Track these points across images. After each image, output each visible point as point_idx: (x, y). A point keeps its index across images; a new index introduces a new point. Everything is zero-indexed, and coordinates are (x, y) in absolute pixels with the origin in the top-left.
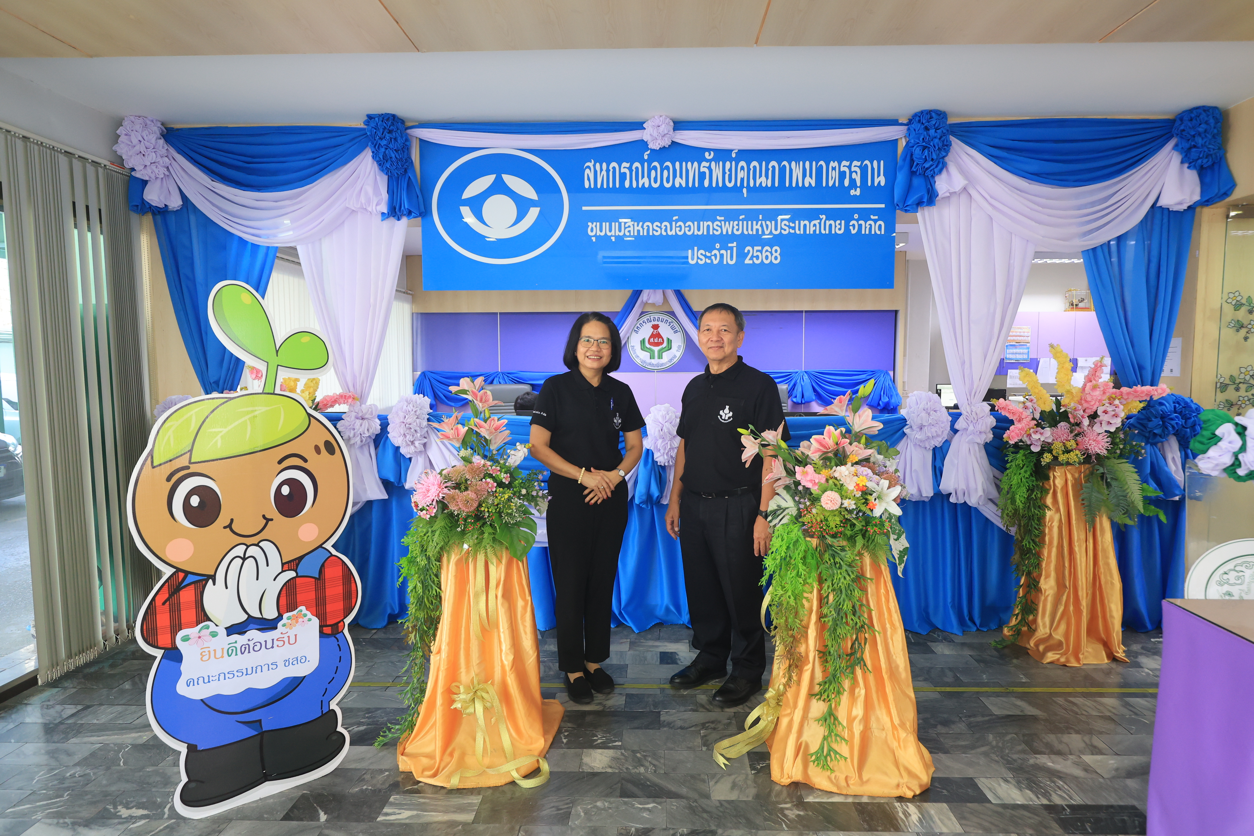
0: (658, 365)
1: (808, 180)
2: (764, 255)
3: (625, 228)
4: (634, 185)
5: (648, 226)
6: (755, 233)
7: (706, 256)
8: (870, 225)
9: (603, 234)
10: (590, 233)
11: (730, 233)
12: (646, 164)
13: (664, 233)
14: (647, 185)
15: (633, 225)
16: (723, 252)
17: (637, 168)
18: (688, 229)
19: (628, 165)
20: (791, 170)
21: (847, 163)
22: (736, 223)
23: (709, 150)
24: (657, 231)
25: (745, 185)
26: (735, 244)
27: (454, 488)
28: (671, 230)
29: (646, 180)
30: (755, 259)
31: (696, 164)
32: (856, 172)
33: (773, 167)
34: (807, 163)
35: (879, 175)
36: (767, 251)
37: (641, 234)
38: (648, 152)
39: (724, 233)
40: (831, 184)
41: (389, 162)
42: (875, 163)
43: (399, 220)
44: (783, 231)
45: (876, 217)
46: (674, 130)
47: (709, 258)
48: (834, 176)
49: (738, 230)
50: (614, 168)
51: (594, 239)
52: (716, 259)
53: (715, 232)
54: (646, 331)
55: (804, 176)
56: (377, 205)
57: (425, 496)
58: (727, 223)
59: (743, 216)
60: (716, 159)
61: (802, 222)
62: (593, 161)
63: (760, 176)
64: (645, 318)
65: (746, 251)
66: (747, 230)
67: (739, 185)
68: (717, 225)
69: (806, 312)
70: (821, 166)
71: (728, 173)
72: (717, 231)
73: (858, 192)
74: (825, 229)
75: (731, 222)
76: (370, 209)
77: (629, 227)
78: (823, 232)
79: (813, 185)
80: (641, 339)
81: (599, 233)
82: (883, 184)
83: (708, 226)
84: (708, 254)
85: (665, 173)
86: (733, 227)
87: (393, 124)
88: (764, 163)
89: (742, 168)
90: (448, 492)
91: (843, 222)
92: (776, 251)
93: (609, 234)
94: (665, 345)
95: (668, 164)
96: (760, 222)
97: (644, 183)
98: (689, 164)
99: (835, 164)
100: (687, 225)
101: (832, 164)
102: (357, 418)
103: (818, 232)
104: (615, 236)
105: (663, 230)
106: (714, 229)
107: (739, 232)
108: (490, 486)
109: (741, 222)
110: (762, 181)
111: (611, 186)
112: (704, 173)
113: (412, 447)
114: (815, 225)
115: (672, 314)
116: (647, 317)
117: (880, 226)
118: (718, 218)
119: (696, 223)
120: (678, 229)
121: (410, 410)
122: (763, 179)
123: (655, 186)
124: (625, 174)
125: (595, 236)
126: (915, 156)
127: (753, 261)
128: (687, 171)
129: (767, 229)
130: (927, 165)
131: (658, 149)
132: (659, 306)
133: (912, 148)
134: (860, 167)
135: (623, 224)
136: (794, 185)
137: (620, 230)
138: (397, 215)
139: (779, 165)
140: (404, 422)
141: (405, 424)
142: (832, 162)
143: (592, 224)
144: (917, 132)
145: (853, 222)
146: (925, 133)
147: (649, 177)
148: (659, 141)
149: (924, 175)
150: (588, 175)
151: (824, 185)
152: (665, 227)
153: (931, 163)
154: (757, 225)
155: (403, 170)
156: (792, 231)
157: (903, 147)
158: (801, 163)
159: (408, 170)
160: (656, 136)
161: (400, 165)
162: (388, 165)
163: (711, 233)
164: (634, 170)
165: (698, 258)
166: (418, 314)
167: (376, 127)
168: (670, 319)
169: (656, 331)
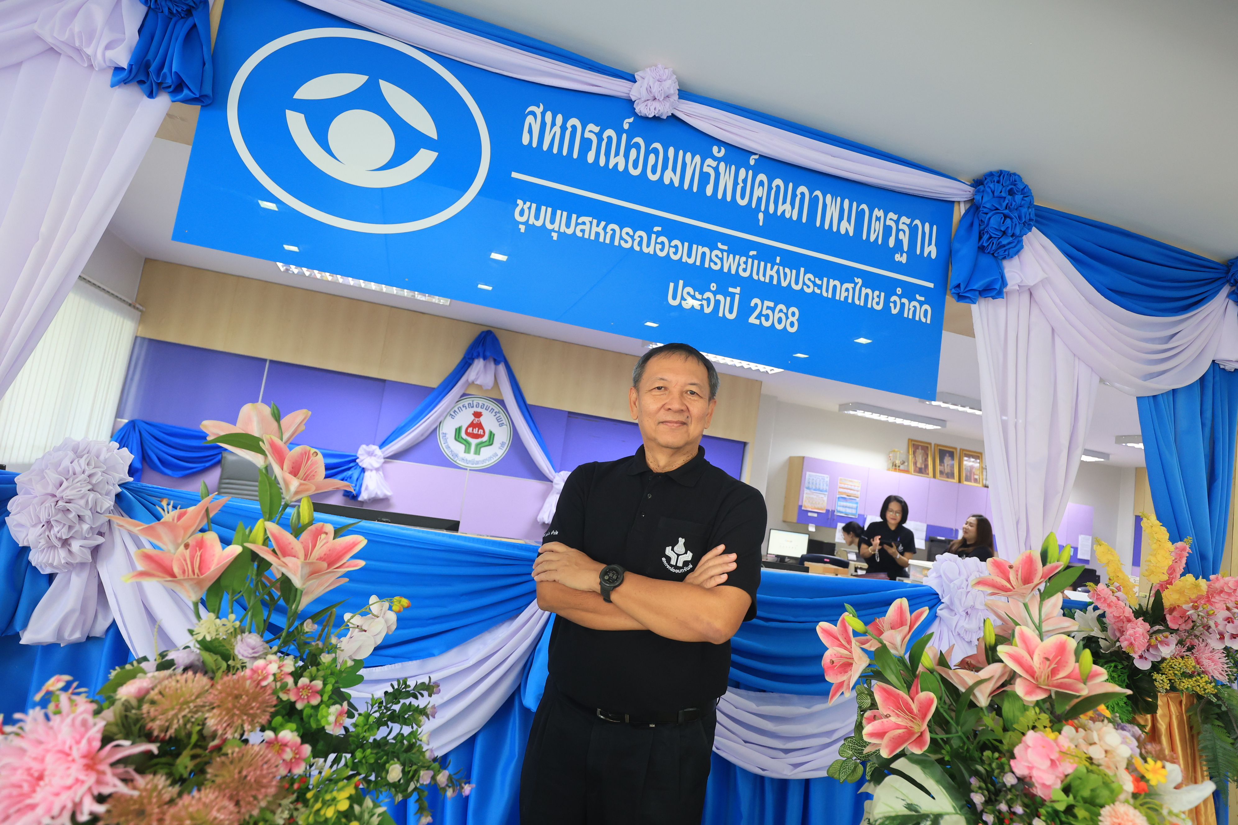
0: (472, 462)
1: (844, 224)
2: (777, 316)
3: (577, 224)
4: (602, 162)
5: (614, 230)
6: (767, 281)
7: (694, 298)
8: (915, 307)
9: (539, 223)
10: (517, 217)
11: (733, 272)
12: (624, 136)
13: (637, 248)
14: (621, 168)
15: (591, 223)
16: (720, 297)
17: (610, 138)
18: (674, 250)
19: (597, 129)
20: (825, 206)
21: (895, 217)
22: (743, 259)
23: (720, 143)
24: (626, 242)
25: (763, 208)
26: (738, 290)
27: (152, 765)
28: (648, 245)
29: (621, 160)
30: (763, 318)
32: (904, 232)
33: (803, 194)
34: (846, 202)
35: (930, 244)
36: (781, 311)
37: (601, 240)
38: (631, 120)
39: (726, 270)
40: (872, 238)
42: (927, 226)
43: (151, 95)
44: (805, 287)
45: (923, 299)
46: (681, 97)
47: (699, 302)
48: (878, 228)
49: (745, 270)
50: (574, 127)
51: (522, 228)
52: (708, 306)
53: (712, 265)
54: (465, 418)
55: (841, 218)
58: (731, 256)
60: (727, 160)
61: (831, 280)
62: (542, 106)
63: (784, 202)
64: (466, 402)
65: (752, 304)
66: (758, 274)
67: (754, 206)
68: (717, 256)
70: (863, 210)
71: (741, 184)
72: (716, 264)
73: (904, 259)
74: (859, 299)
75: (737, 257)
76: (88, 52)
77: (584, 223)
78: (857, 302)
79: (851, 234)
80: (457, 426)
81: (532, 221)
82: (933, 256)
83: (704, 254)
84: (698, 296)
85: (652, 158)
86: (739, 265)
88: (791, 185)
89: (761, 183)
91: (883, 294)
92: (793, 314)
93: (549, 226)
94: (486, 438)
95: (658, 145)
96: (776, 267)
97: (617, 164)
98: (689, 155)
99: (881, 214)
100: (673, 244)
101: (876, 212)
103: (850, 301)
104: (558, 232)
105: (636, 243)
106: (711, 260)
107: (746, 275)
109: (750, 260)
110: (786, 209)
111: (565, 152)
112: (708, 175)
113: (62, 553)
114: (847, 290)
115: (501, 403)
116: (469, 401)
117: (926, 311)
118: (720, 245)
119: (686, 244)
120: (659, 247)
122: (787, 206)
123: (634, 172)
124: (590, 141)
125: (526, 223)
126: (990, 225)
127: (761, 322)
128: (684, 165)
129: (785, 279)
130: (1004, 241)
131: (651, 116)
132: (487, 390)
133: (985, 215)
134: (909, 226)
135: (574, 216)
136: (827, 227)
137: (568, 225)
138: (148, 83)
139: (811, 193)
140: (54, 496)
141: (56, 499)
142: (876, 209)
143: (525, 203)
144: (996, 194)
145: (894, 298)
146: (1010, 197)
147: (627, 156)
148: (656, 104)
149: (993, 254)
150: (530, 124)
151: (864, 237)
152: (639, 239)
153: (1011, 239)
154: (772, 269)
155: (185, 8)
156: (818, 291)
157: (962, 214)
158: (839, 199)
159: (194, 12)
160: (657, 94)
163: (706, 265)
164: (605, 140)
165: (682, 298)
166: (144, 338)
168: (497, 409)
169: (477, 419)
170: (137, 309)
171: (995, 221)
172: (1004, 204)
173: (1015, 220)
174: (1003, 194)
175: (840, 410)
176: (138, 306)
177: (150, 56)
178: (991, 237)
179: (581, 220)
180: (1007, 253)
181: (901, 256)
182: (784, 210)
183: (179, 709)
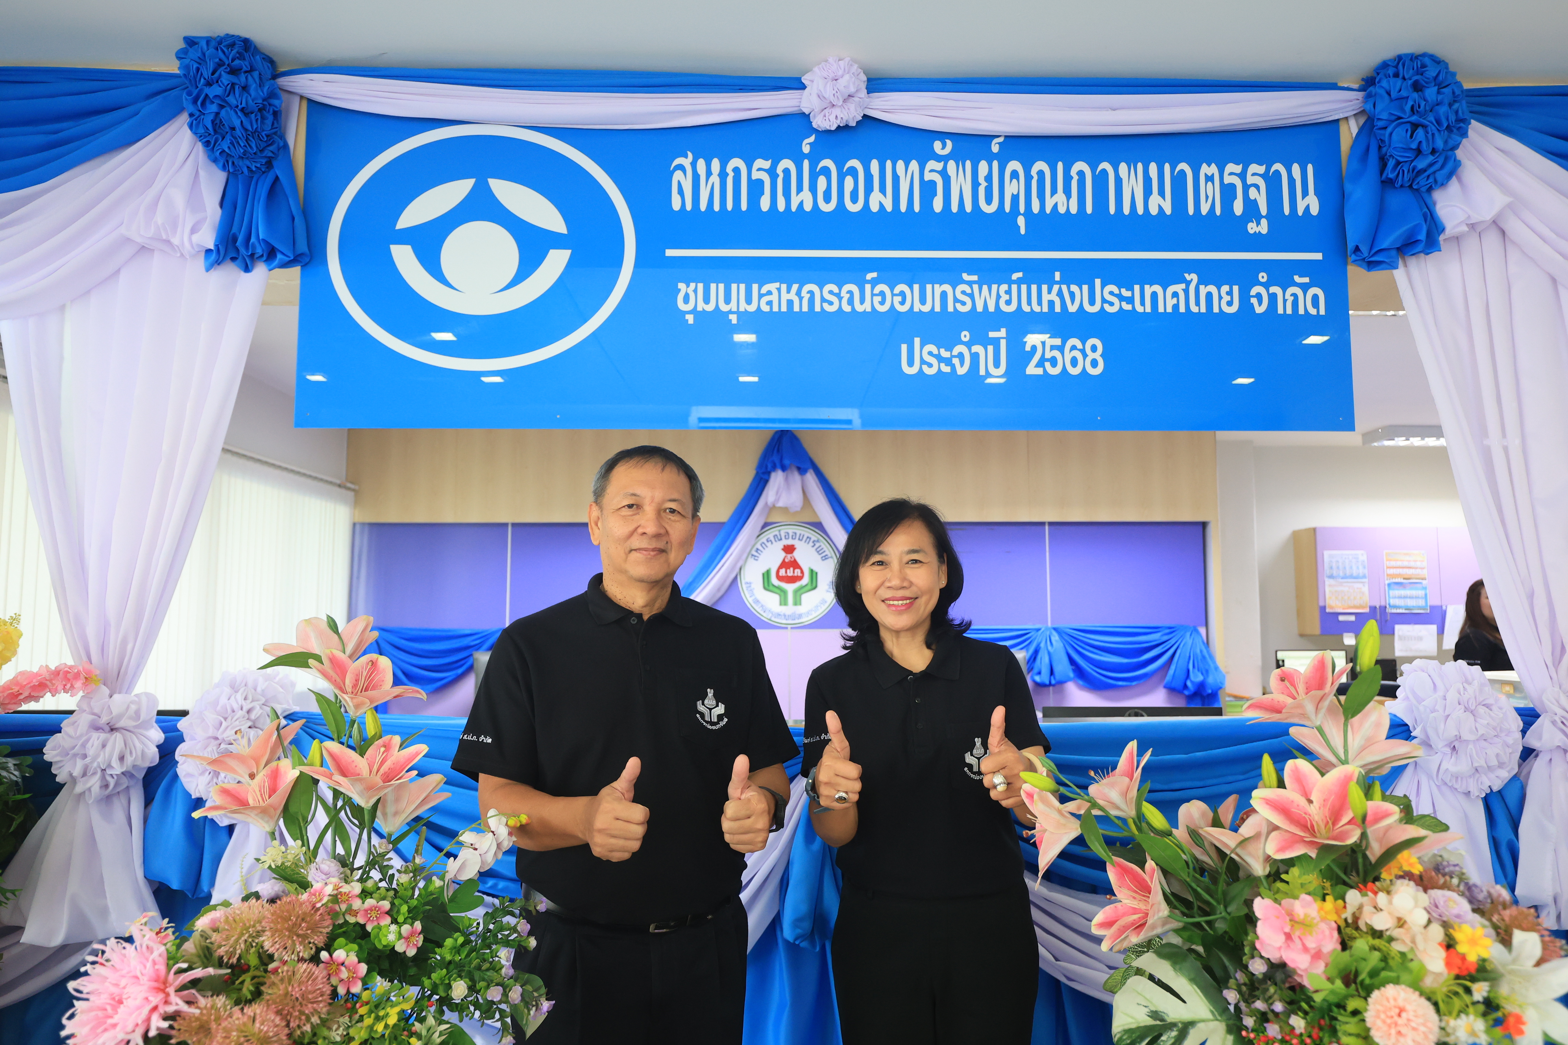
1: (1155, 201)
2: (1068, 356)
3: (761, 296)
4: (781, 206)
5: (811, 293)
6: (1045, 309)
7: (940, 359)
8: (1295, 295)
9: (710, 308)
10: (682, 306)
11: (991, 308)
12: (806, 163)
13: (847, 308)
14: (808, 207)
15: (779, 290)
16: (977, 349)
17: (787, 172)
18: (899, 298)
19: (767, 164)
20: (1118, 181)
21: (1238, 169)
22: (1004, 287)
23: (942, 136)
24: (831, 303)
25: (1022, 209)
26: (1003, 333)
27: (217, 987)
28: (862, 301)
29: (806, 197)
30: (1047, 365)
31: (914, 165)
32: (1257, 187)
33: (1081, 174)
34: (1153, 168)
35: (1305, 194)
36: (1074, 348)
37: (796, 309)
38: (812, 139)
39: (980, 308)
40: (1205, 209)
41: (228, 137)
42: (1296, 169)
43: (247, 269)
44: (1106, 306)
45: (1306, 280)
46: (870, 90)
47: (948, 362)
48: (1211, 192)
49: (1008, 302)
50: (737, 170)
51: (690, 318)
52: (962, 365)
53: (959, 306)
54: (773, 557)
55: (1147, 192)
56: (192, 232)
58: (985, 287)
59: (1020, 275)
60: (957, 156)
61: (1147, 287)
62: (690, 155)
63: (1054, 191)
64: (770, 534)
65: (1028, 347)
66: (1029, 303)
67: (1007, 209)
68: (963, 292)
69: (1051, 524)
70: (1182, 172)
71: (984, 184)
72: (964, 303)
73: (1263, 227)
74: (1198, 303)
75: (994, 287)
76: (176, 241)
77: (769, 293)
78: (1194, 309)
79: (1168, 211)
80: (764, 570)
81: (701, 306)
82: (1315, 210)
83: (944, 295)
84: (945, 354)
85: (849, 182)
86: (998, 297)
87: (241, 57)
88: (1060, 165)
91: (1236, 289)
92: (1094, 348)
93: (724, 308)
94: (806, 580)
95: (854, 163)
96: (1056, 288)
97: (801, 203)
98: (900, 164)
99: (1213, 169)
100: (896, 291)
101: (1205, 169)
102: (97, 728)
103: (1182, 309)
104: (738, 313)
105: (844, 302)
106: (956, 300)
107: (1012, 308)
109: (1014, 287)
110: (1058, 201)
111: (730, 206)
112: (933, 183)
114: (1175, 295)
115: (818, 526)
117: (1315, 298)
118: (965, 276)
119: (916, 287)
120: (877, 299)
121: (238, 706)
122: (1060, 197)
123: (827, 208)
124: (760, 182)
125: (694, 311)
126: (1393, 146)
127: (1045, 370)
128: (896, 179)
129: (1073, 301)
130: (1421, 164)
131: (833, 128)
132: (796, 513)
133: (1382, 132)
134: (1265, 176)
135: (755, 287)
136: (1126, 211)
137: (749, 301)
138: (240, 258)
139: (1093, 169)
140: (217, 739)
141: (218, 742)
142: (1204, 166)
143: (688, 286)
144: (1394, 94)
145: (1255, 290)
146: (1415, 95)
147: (813, 189)
148: (836, 111)
149: (1411, 186)
150: (679, 182)
151: (1191, 211)
152: (848, 295)
153: (1431, 158)
154: (1049, 292)
155: (264, 161)
156: (1127, 307)
157: (1354, 135)
158: (1140, 166)
159: (275, 163)
160: (832, 99)
161: (253, 145)
162: (225, 145)
163: (950, 309)
164: (781, 175)
165: (923, 362)
166: (363, 524)
167: (202, 60)
168: (814, 536)
169: (789, 556)
170: (349, 489)
171: (1398, 137)
172: (1408, 108)
173: (1432, 128)
174: (1404, 93)
175: (1364, 443)
176: (349, 485)
177: (235, 230)
178: (1398, 163)
179: (764, 290)
180: (1431, 180)
181: (1258, 224)
182: (1057, 203)
183: (243, 934)
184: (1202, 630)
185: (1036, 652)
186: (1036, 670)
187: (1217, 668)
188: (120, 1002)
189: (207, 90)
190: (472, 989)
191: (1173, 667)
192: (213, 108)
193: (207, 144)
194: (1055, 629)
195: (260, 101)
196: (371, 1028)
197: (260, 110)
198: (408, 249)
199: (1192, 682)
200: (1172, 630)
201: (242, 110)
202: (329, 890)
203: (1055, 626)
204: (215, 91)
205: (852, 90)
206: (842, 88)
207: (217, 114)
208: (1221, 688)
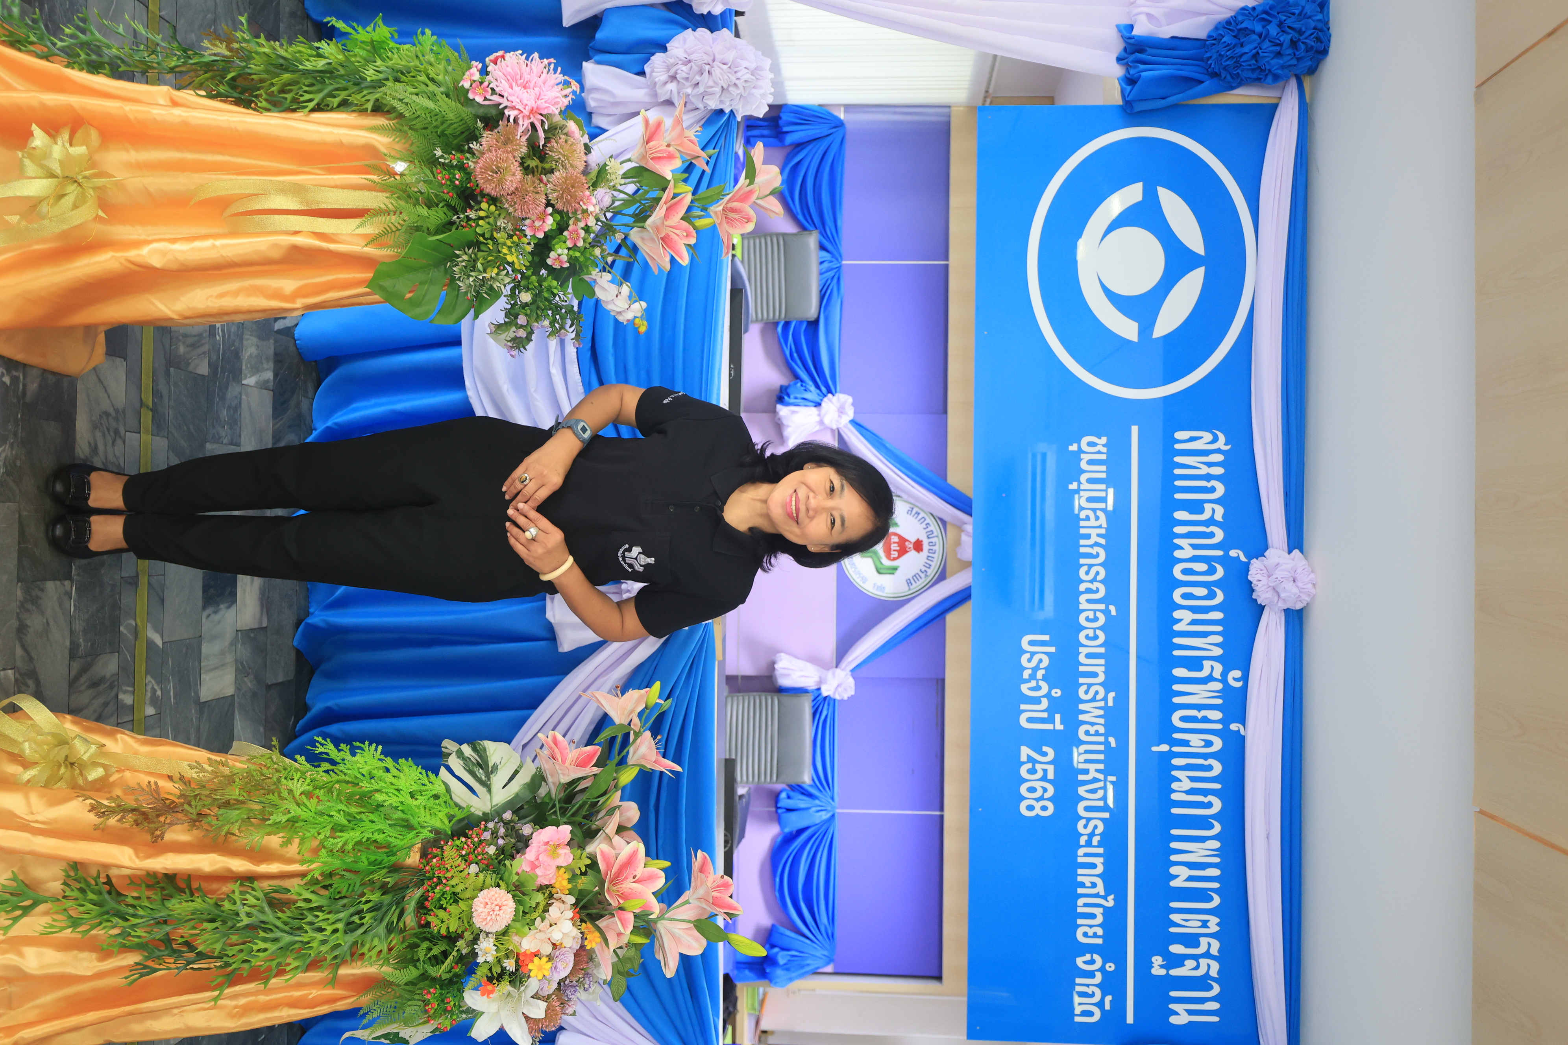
1: (1183, 872)
2: (1037, 785)
3: (1094, 510)
4: (1178, 530)
5: (1097, 556)
6: (1080, 767)
7: (1036, 669)
8: (1093, 996)
9: (1084, 465)
10: (1085, 440)
11: (1082, 717)
12: (1220, 553)
13: (1082, 587)
14: (1178, 554)
15: (1100, 527)
16: (1045, 704)
17: (1212, 535)
18: (1091, 634)
19: (1218, 517)
20: (1202, 839)
21: (1214, 951)
22: (1102, 730)
23: (1245, 678)
24: (1087, 573)
25: (1176, 749)
26: (1059, 727)
27: (533, 145)
28: (1089, 601)
29: (1188, 553)
30: (1029, 766)
31: (1218, 652)
32: (1197, 968)
33: (1209, 805)
34: (1215, 872)
35: (1190, 1012)
36: (1045, 790)
37: (1082, 542)
38: (1243, 559)
39: (1082, 707)
40: (1175, 917)
41: (1234, 41)
42: (1214, 1006)
43: (1119, 59)
44: (1083, 822)
45: (1107, 1007)
46: (1288, 612)
47: (1033, 676)
48: (1191, 924)
49: (1087, 733)
50: (1213, 490)
51: (1074, 448)
52: (1030, 689)
53: (1084, 688)
55: (1191, 865)
56: (1149, 15)
57: (512, 80)
58: (1101, 712)
59: (1113, 744)
60: (1227, 691)
61: (1101, 860)
62: (1228, 447)
63: (1192, 779)
65: (1045, 749)
66: (1086, 752)
67: (1176, 736)
68: (1097, 693)
69: (942, 817)
70: (1211, 899)
71: (1200, 715)
72: (1086, 692)
73: (1157, 971)
74: (1086, 905)
75: (1102, 721)
77: (1097, 518)
78: (1081, 902)
79: (1173, 884)
81: (1085, 457)
82: (1173, 1020)
83: (1095, 675)
85: (1202, 592)
86: (1093, 724)
87: (1309, 49)
88: (1217, 786)
89: (1209, 744)
90: (521, 129)
91: (1099, 941)
92: (1044, 808)
93: (1084, 478)
94: (886, 562)
95: (1220, 597)
96: (1101, 777)
97: (1181, 548)
98: (1219, 639)
99: (1213, 928)
100: (1099, 632)
101: (1213, 921)
103: (1080, 891)
104: (1079, 490)
105: (1089, 585)
106: (1090, 686)
107: (1082, 736)
108: (537, 224)
109: (1102, 739)
110: (1183, 783)
111: (1178, 483)
112: (1200, 668)
113: (664, 77)
114: (1094, 885)
115: (942, 576)
116: (937, 532)
117: (1090, 1014)
118: (1112, 695)
119: (1102, 650)
120: (1091, 615)
121: (739, 75)
122: (1187, 785)
123: (1177, 571)
124: (1201, 511)
125: (1080, 451)
127: (1024, 763)
128: (1205, 635)
129: (1087, 791)
131: (1250, 578)
132: (955, 554)
134: (1207, 975)
135: (1103, 506)
136: (1174, 845)
137: (1089, 500)
138: (1128, 55)
139: (1214, 817)
140: (714, 61)
141: (711, 62)
142: (1218, 920)
143: (1104, 446)
145: (1098, 959)
147: (1195, 559)
148: (1264, 581)
150: (1201, 438)
151: (1173, 905)
152: (1094, 589)
154: (1097, 771)
155: (1216, 71)
156: (1083, 840)
158: (1217, 860)
159: (1215, 80)
160: (1274, 576)
161: (1228, 63)
162: (1227, 39)
163: (1082, 680)
164: (1208, 530)
165: (1033, 654)
166: (949, 116)
167: (1303, 15)
169: (911, 546)
170: (985, 101)
176: (988, 101)
177: (1150, 50)
179: (1100, 514)
182: (1181, 781)
183: (564, 156)
184: (830, 968)
185: (810, 795)
186: (792, 794)
187: (791, 979)
188: (525, 87)
189: (1275, 22)
190: (526, 304)
191: (793, 935)
192: (1258, 28)
193: (1228, 22)
194: (833, 816)
195: (1267, 67)
196: (504, 244)
197: (1259, 67)
198: (1139, 198)
199: (777, 953)
200: (831, 937)
201: (1258, 53)
202: (591, 208)
203: (836, 816)
204: (1273, 30)
205: (1282, 595)
206: (1283, 585)
207: (1253, 32)
208: (771, 981)
